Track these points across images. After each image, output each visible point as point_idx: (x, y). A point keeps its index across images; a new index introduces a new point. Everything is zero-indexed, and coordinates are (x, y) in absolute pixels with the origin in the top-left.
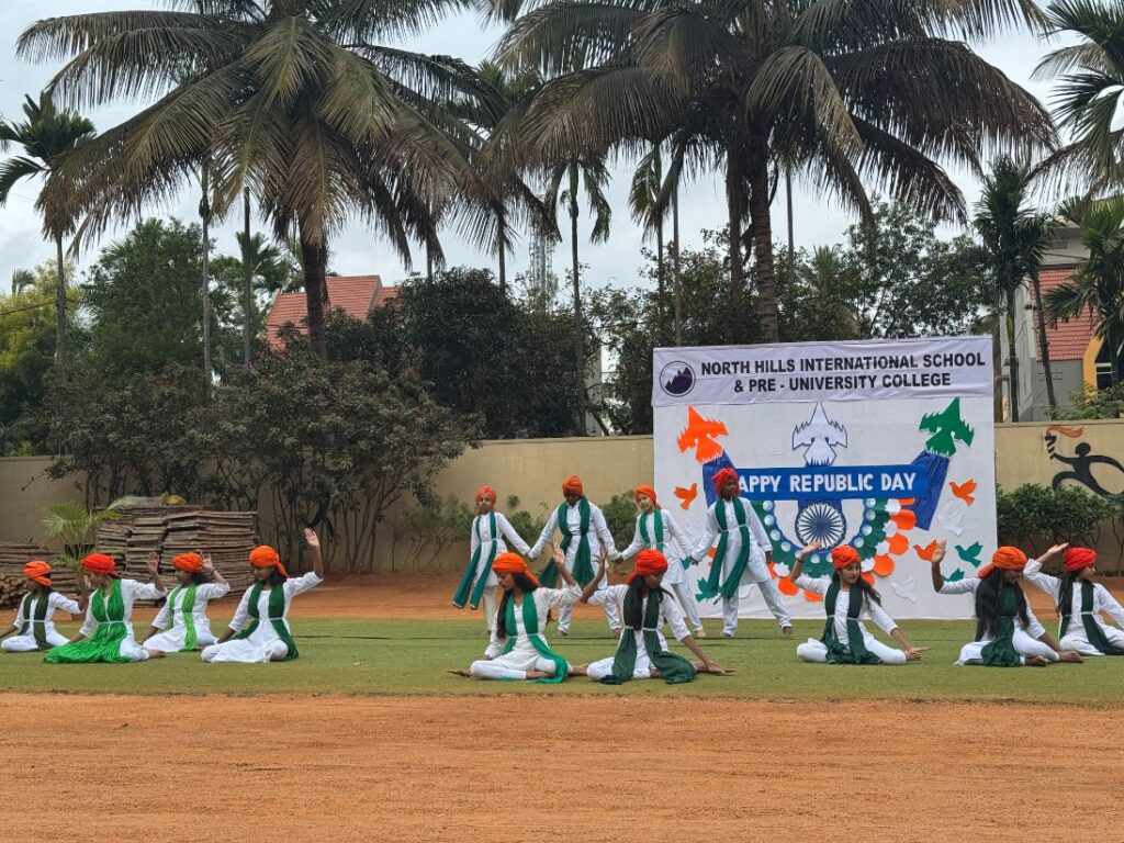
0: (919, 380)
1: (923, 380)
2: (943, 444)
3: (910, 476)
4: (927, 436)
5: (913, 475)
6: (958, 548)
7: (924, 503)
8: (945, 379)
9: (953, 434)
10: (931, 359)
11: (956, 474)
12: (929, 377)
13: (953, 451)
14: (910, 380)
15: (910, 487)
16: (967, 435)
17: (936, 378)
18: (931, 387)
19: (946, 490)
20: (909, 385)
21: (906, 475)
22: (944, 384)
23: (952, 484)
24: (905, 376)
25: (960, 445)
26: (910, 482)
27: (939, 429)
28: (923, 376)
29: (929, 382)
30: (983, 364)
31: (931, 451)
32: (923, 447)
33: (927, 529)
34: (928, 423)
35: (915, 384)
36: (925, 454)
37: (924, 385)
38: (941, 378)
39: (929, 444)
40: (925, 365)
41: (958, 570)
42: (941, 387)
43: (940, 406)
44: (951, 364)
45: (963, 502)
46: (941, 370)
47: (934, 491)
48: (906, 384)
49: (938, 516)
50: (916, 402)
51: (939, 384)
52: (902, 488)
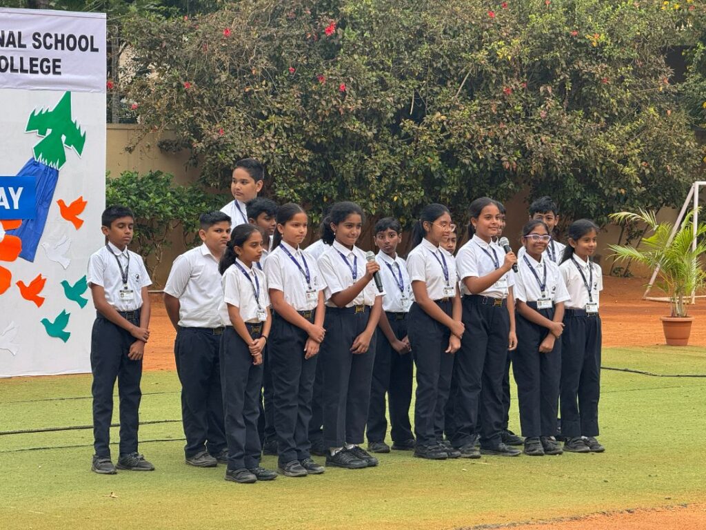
0: (27, 66)
1: (32, 65)
2: (52, 150)
3: (16, 191)
4: (35, 139)
5: (20, 190)
6: (65, 284)
7: (31, 226)
8: (55, 67)
9: (64, 138)
10: (41, 39)
11: (64, 192)
12: (38, 63)
13: (63, 161)
14: (17, 65)
15: (16, 207)
16: (78, 141)
17: (45, 64)
18: (40, 76)
19: (54, 210)
20: (16, 71)
21: (11, 189)
22: (55, 73)
23: (61, 203)
24: (12, 58)
25: (70, 152)
26: (16, 198)
27: (49, 131)
28: (32, 60)
29: (38, 69)
30: (97, 50)
31: (40, 159)
32: (29, 155)
33: (31, 260)
34: (37, 122)
35: (23, 71)
36: (33, 163)
37: (32, 72)
38: (51, 64)
39: (38, 149)
40: (35, 47)
41: (64, 312)
42: (51, 76)
43: (49, 101)
44: (63, 48)
45: (70, 224)
46: (52, 54)
47: (41, 211)
48: (13, 70)
49: (44, 244)
50: (24, 93)
51: (48, 72)
52: (7, 207)
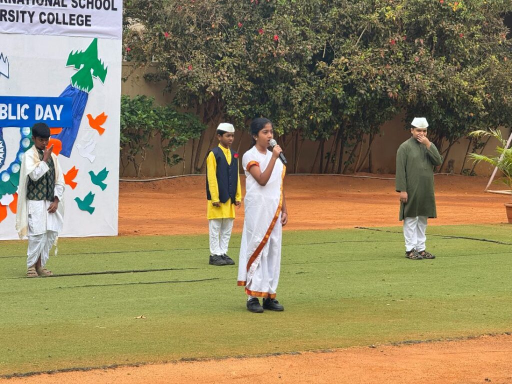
0: (67, 20)
1: (71, 20)
2: (84, 79)
3: (58, 108)
4: (72, 71)
5: (62, 106)
6: (91, 173)
7: (68, 132)
8: (87, 21)
9: (92, 71)
10: (78, 1)
11: (92, 108)
12: (75, 18)
13: (91, 87)
14: (61, 19)
15: (58, 118)
16: (102, 73)
17: (80, 18)
18: (77, 27)
19: (85, 122)
20: (60, 23)
21: (55, 106)
22: (86, 25)
23: (89, 116)
24: (57, 14)
25: (96, 81)
26: (58, 112)
27: (82, 66)
28: (71, 15)
29: (75, 22)
30: (116, 9)
31: (76, 86)
32: (68, 82)
33: (68, 156)
34: (74, 59)
35: (65, 23)
36: (71, 88)
37: (71, 24)
38: (84, 19)
39: (74, 79)
40: (73, 6)
41: (91, 193)
42: (84, 27)
43: (82, 45)
44: (92, 8)
45: (96, 132)
46: (85, 12)
47: (76, 121)
48: (58, 23)
49: (77, 145)
50: (65, 39)
51: (82, 24)
52: (52, 119)
